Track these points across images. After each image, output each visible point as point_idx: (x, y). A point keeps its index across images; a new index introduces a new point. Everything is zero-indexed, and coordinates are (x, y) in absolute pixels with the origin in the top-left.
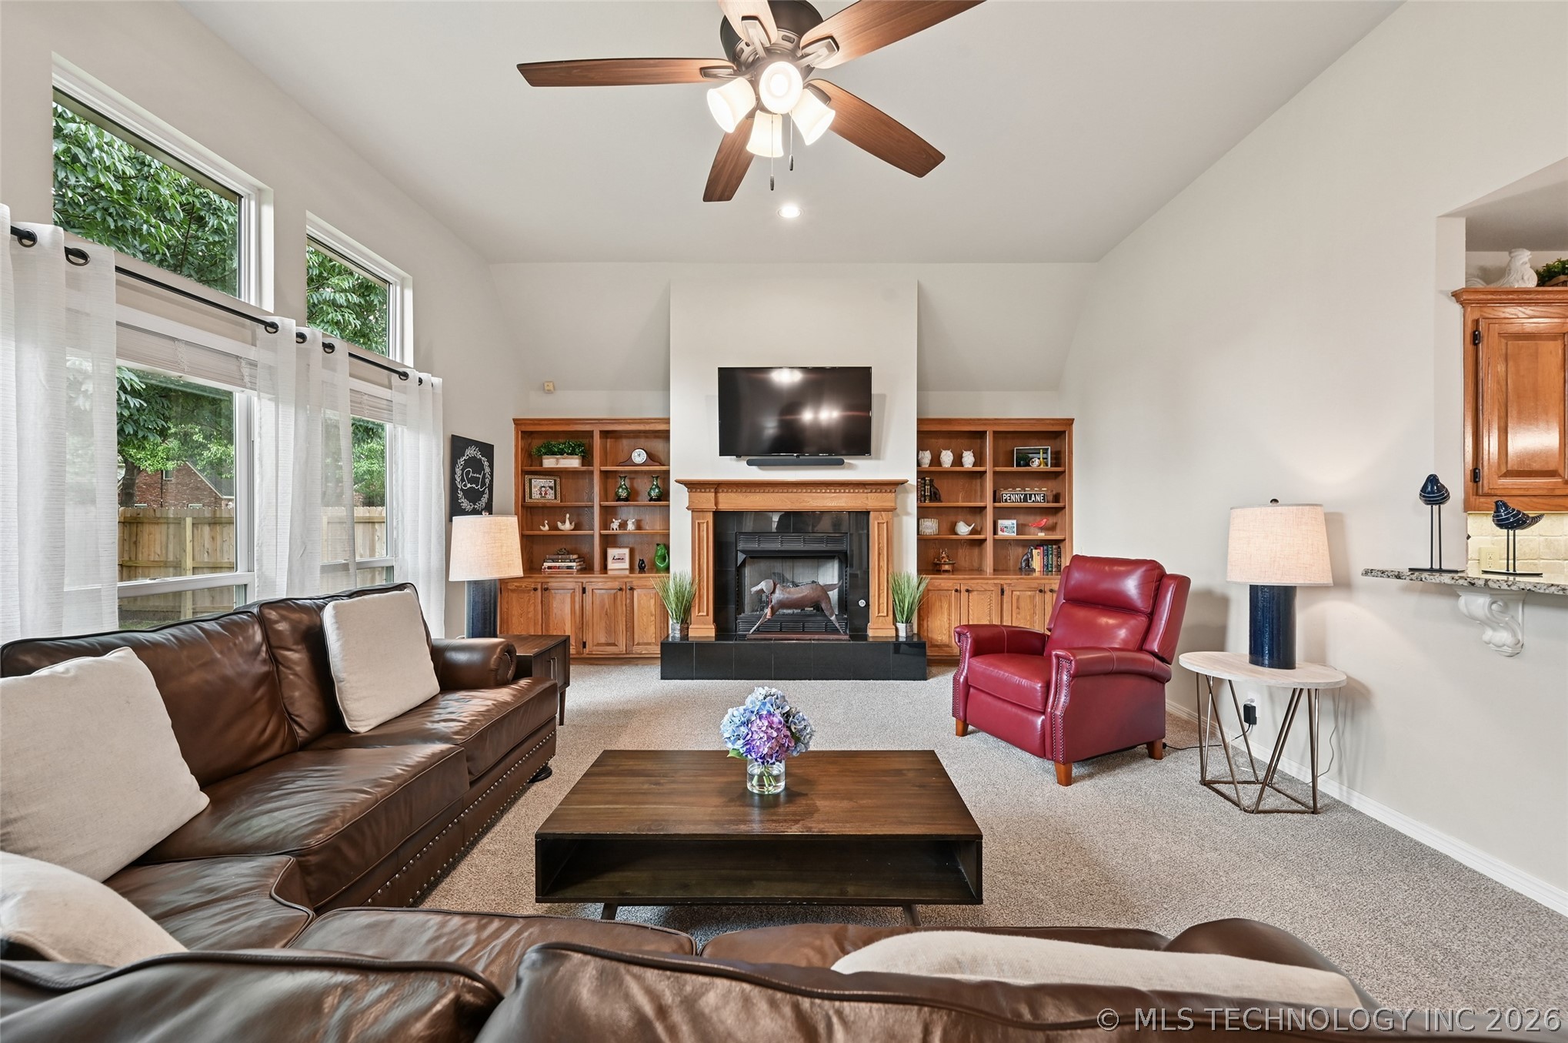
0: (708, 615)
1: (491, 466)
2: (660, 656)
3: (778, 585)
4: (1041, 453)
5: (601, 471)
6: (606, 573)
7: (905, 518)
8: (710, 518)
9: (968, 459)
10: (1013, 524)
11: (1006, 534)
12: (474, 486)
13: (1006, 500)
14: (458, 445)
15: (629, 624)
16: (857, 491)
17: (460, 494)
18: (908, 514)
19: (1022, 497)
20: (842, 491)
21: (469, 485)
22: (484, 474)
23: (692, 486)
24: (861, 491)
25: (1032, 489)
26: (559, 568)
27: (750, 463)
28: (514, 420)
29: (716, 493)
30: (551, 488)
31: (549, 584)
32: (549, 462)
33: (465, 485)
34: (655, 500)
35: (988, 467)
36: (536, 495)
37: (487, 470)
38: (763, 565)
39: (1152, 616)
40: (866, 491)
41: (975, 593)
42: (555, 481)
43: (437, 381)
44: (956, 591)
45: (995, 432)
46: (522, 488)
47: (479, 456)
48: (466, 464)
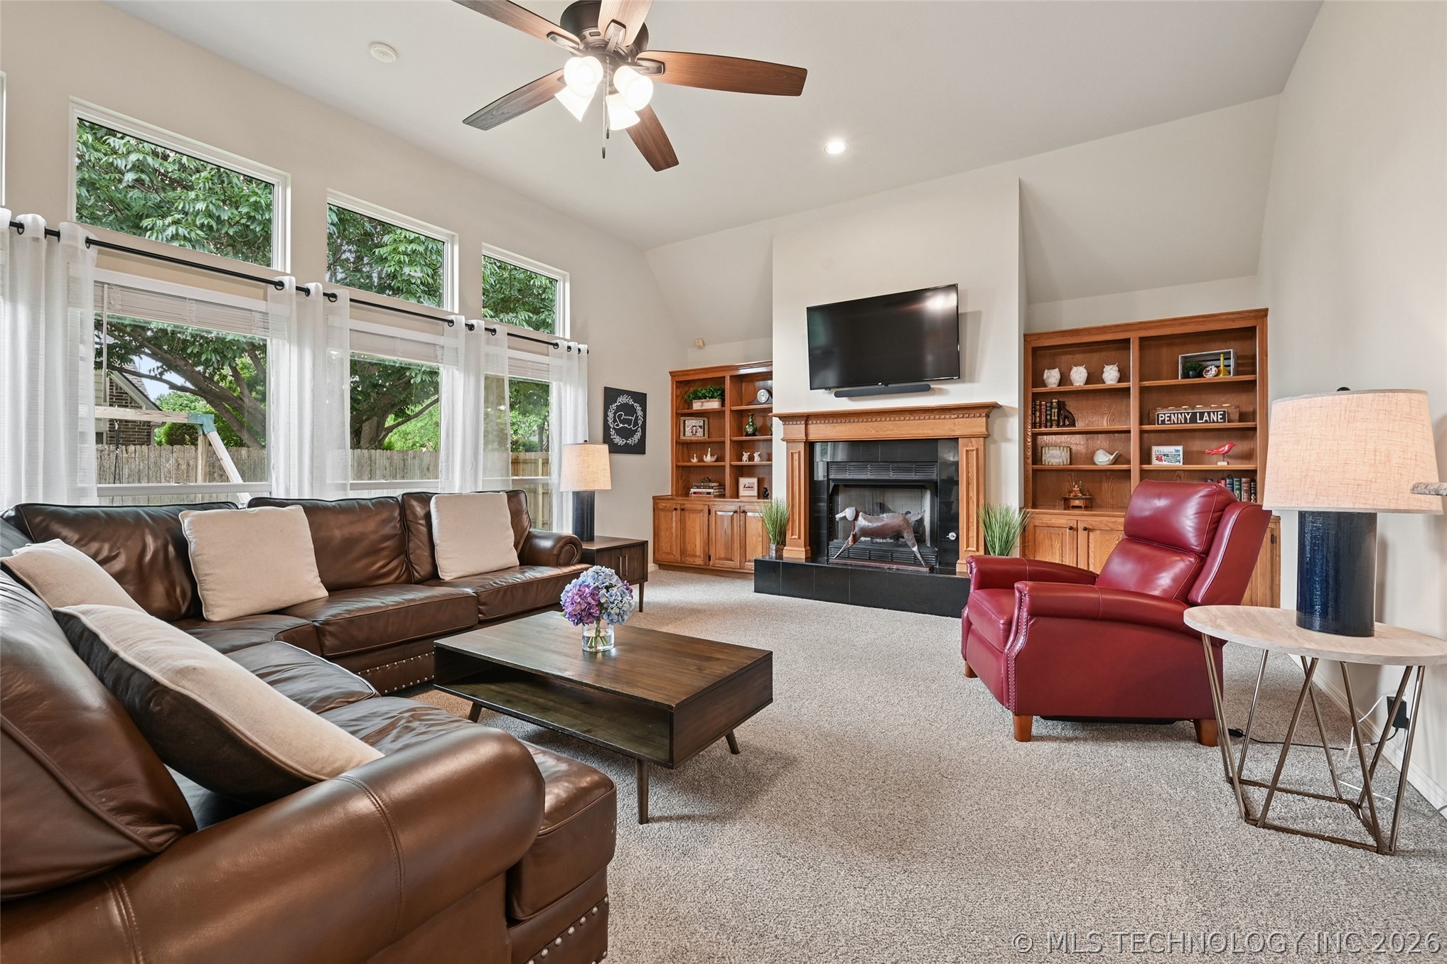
0: (799, 538)
1: (644, 410)
2: (753, 572)
3: (861, 513)
4: (1222, 359)
5: (731, 411)
6: (738, 498)
7: (1004, 446)
8: (801, 447)
9: (1110, 375)
10: (1178, 451)
11: (1164, 463)
12: (626, 425)
13: (1163, 422)
14: (611, 395)
15: (743, 543)
16: (943, 417)
17: (613, 432)
18: (1007, 440)
19: (1188, 417)
20: (927, 417)
21: (621, 425)
22: (637, 417)
23: (786, 418)
24: (948, 416)
25: (1206, 405)
26: (701, 493)
27: (837, 395)
28: (670, 373)
29: (806, 425)
30: (700, 427)
31: (686, 506)
32: (697, 406)
33: (617, 425)
34: (750, 435)
35: (1133, 384)
36: (688, 433)
37: (640, 413)
38: (854, 493)
39: (1203, 557)
40: (953, 416)
41: (1098, 532)
42: (704, 421)
43: (583, 347)
44: (1071, 528)
45: (1142, 339)
46: (678, 428)
47: (631, 402)
48: (619, 408)
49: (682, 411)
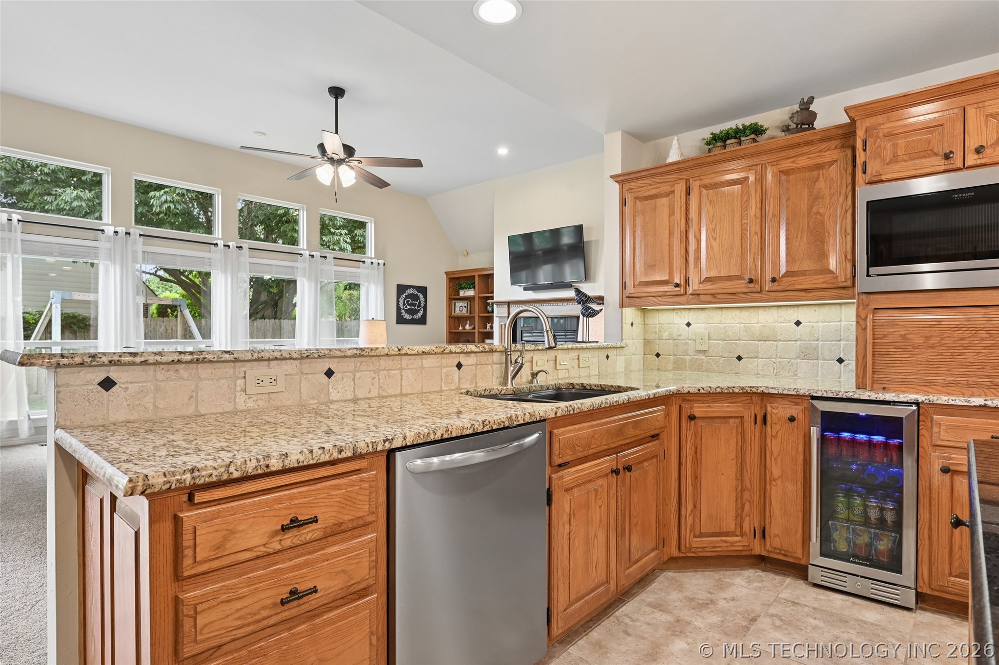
5: (479, 297)
12: (412, 307)
14: (401, 289)
17: (403, 311)
20: (568, 304)
21: (409, 307)
22: (420, 302)
23: (499, 303)
27: (524, 289)
28: (445, 273)
29: (509, 307)
30: (465, 307)
32: (462, 293)
33: (406, 307)
36: (457, 311)
37: (422, 299)
42: (467, 303)
43: (381, 262)
46: (450, 307)
47: (416, 292)
48: (407, 297)
49: (453, 297)
